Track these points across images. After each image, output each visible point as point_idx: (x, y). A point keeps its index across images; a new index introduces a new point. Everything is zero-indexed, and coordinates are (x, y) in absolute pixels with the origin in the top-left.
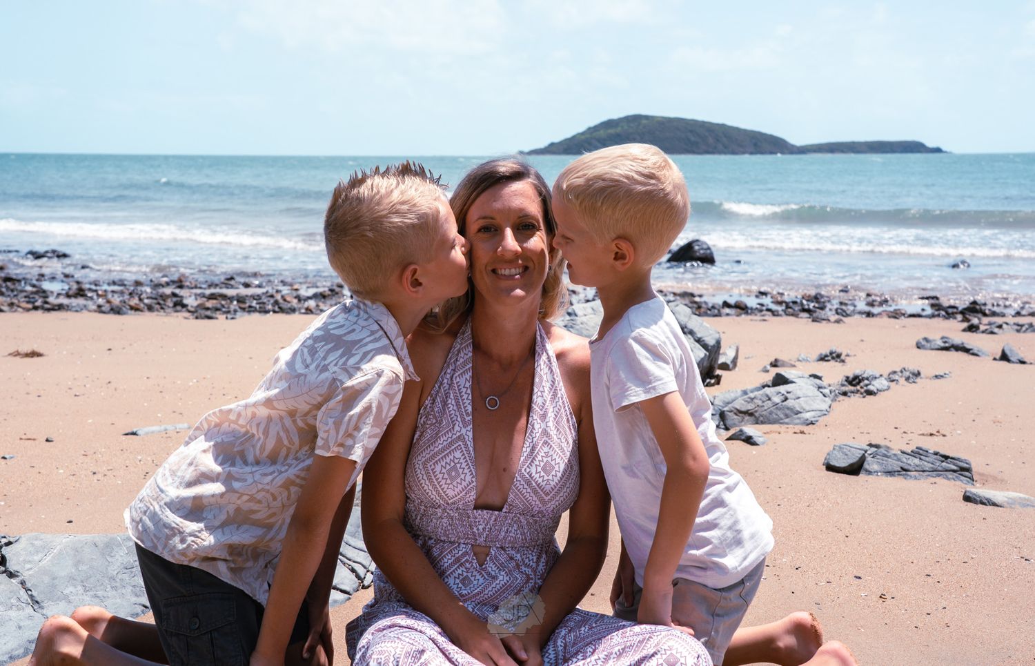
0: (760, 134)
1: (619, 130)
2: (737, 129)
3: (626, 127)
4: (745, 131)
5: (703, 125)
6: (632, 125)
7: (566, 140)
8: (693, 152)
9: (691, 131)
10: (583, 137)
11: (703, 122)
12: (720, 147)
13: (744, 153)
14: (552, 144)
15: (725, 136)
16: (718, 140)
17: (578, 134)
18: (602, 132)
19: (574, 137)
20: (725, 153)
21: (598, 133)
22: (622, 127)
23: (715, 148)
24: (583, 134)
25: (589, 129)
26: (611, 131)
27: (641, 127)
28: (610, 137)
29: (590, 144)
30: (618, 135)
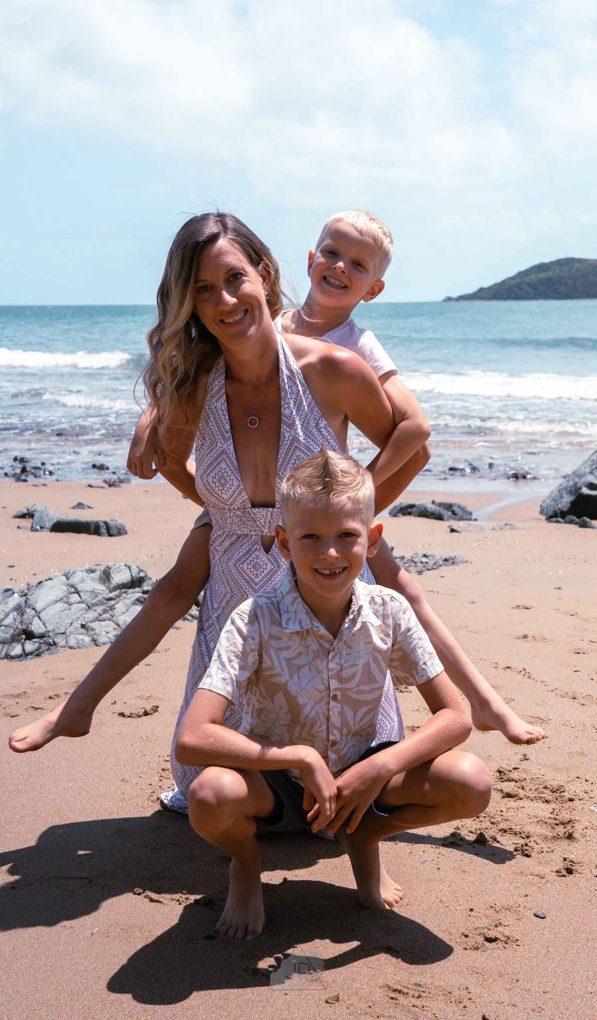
1: (550, 274)
3: (558, 271)
6: (564, 269)
7: (496, 285)
10: (513, 282)
14: (481, 290)
17: (508, 279)
18: (533, 276)
19: (504, 282)
21: (529, 277)
22: (554, 271)
24: (513, 278)
25: (520, 273)
26: (543, 275)
27: (573, 271)
28: (543, 282)
29: (520, 289)
30: (550, 280)
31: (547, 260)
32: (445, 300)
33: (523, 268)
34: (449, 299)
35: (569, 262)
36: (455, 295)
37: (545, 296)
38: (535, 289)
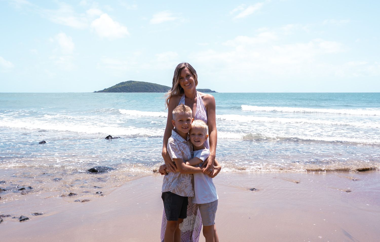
0: (165, 86)
1: (125, 85)
2: (159, 85)
3: (127, 84)
4: (162, 85)
5: (150, 84)
7: (110, 88)
8: (147, 92)
9: (146, 86)
10: (114, 87)
11: (150, 83)
12: (155, 90)
13: (161, 92)
14: (105, 89)
15: (156, 87)
16: (154, 88)
18: (120, 86)
19: (112, 87)
20: (156, 92)
23: (153, 90)
24: (114, 86)
25: (117, 85)
26: (123, 85)
27: (131, 84)
28: (122, 87)
29: (116, 89)
30: (125, 87)
31: (124, 81)
32: (94, 92)
33: (117, 84)
34: (95, 92)
35: (131, 82)
36: (97, 91)
37: (124, 92)
38: (121, 89)
